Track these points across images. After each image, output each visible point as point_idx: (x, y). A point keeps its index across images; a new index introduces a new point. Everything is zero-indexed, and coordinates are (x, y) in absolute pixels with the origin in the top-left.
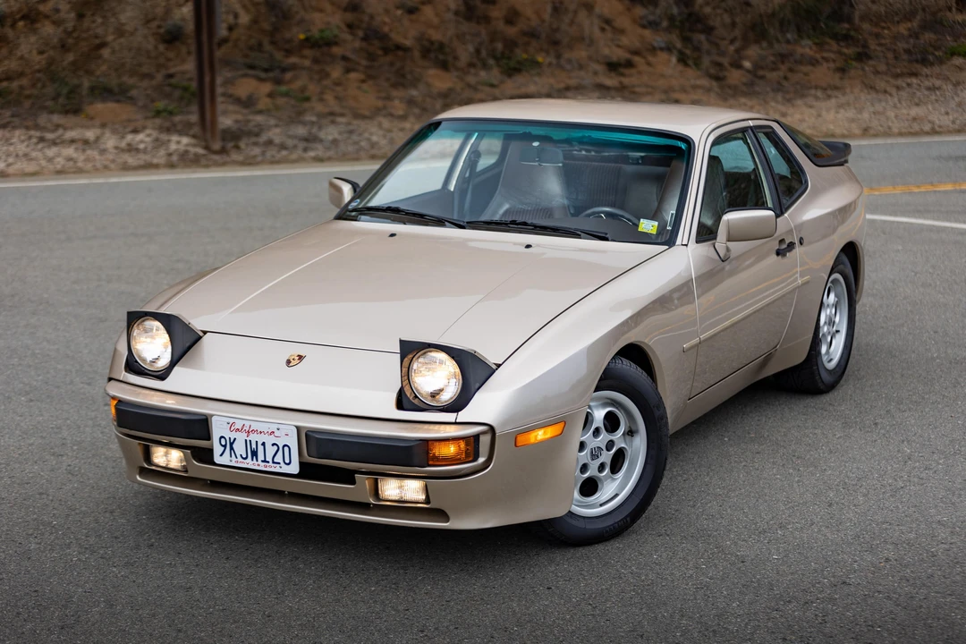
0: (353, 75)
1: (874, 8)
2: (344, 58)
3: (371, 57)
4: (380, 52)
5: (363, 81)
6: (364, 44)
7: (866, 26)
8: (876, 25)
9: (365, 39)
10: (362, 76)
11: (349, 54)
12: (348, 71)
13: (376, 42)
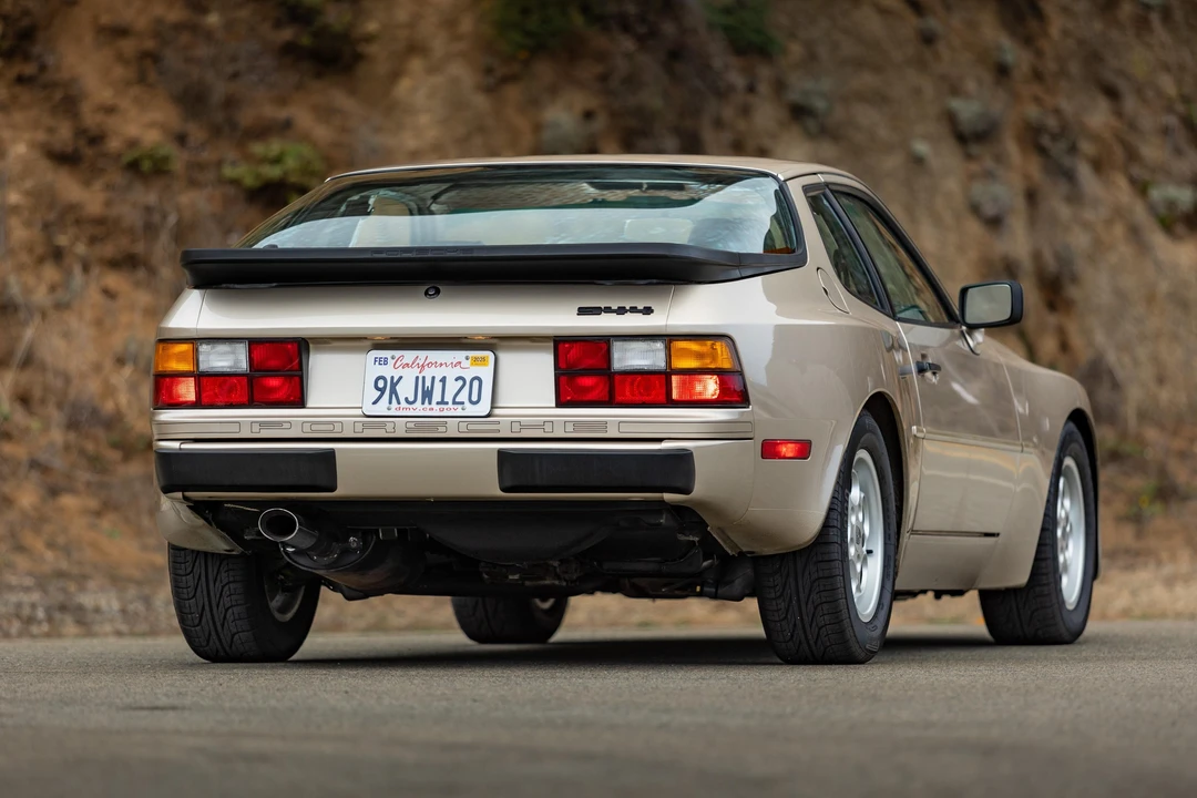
0: (68, 501)
1: (1165, 395)
2: (34, 464)
3: (95, 463)
4: (115, 455)
5: (98, 514)
6: (72, 436)
7: (1151, 434)
8: (1175, 433)
9: (72, 425)
10: (93, 503)
11: (43, 457)
12: (54, 492)
13: (100, 433)
